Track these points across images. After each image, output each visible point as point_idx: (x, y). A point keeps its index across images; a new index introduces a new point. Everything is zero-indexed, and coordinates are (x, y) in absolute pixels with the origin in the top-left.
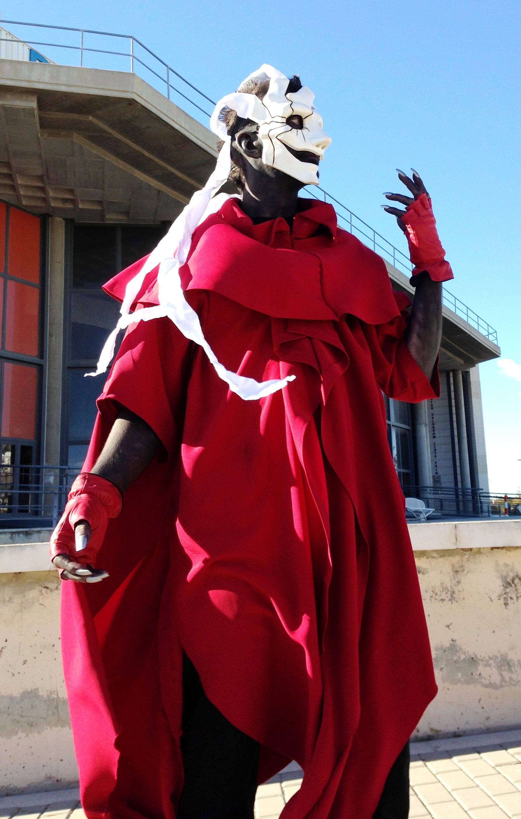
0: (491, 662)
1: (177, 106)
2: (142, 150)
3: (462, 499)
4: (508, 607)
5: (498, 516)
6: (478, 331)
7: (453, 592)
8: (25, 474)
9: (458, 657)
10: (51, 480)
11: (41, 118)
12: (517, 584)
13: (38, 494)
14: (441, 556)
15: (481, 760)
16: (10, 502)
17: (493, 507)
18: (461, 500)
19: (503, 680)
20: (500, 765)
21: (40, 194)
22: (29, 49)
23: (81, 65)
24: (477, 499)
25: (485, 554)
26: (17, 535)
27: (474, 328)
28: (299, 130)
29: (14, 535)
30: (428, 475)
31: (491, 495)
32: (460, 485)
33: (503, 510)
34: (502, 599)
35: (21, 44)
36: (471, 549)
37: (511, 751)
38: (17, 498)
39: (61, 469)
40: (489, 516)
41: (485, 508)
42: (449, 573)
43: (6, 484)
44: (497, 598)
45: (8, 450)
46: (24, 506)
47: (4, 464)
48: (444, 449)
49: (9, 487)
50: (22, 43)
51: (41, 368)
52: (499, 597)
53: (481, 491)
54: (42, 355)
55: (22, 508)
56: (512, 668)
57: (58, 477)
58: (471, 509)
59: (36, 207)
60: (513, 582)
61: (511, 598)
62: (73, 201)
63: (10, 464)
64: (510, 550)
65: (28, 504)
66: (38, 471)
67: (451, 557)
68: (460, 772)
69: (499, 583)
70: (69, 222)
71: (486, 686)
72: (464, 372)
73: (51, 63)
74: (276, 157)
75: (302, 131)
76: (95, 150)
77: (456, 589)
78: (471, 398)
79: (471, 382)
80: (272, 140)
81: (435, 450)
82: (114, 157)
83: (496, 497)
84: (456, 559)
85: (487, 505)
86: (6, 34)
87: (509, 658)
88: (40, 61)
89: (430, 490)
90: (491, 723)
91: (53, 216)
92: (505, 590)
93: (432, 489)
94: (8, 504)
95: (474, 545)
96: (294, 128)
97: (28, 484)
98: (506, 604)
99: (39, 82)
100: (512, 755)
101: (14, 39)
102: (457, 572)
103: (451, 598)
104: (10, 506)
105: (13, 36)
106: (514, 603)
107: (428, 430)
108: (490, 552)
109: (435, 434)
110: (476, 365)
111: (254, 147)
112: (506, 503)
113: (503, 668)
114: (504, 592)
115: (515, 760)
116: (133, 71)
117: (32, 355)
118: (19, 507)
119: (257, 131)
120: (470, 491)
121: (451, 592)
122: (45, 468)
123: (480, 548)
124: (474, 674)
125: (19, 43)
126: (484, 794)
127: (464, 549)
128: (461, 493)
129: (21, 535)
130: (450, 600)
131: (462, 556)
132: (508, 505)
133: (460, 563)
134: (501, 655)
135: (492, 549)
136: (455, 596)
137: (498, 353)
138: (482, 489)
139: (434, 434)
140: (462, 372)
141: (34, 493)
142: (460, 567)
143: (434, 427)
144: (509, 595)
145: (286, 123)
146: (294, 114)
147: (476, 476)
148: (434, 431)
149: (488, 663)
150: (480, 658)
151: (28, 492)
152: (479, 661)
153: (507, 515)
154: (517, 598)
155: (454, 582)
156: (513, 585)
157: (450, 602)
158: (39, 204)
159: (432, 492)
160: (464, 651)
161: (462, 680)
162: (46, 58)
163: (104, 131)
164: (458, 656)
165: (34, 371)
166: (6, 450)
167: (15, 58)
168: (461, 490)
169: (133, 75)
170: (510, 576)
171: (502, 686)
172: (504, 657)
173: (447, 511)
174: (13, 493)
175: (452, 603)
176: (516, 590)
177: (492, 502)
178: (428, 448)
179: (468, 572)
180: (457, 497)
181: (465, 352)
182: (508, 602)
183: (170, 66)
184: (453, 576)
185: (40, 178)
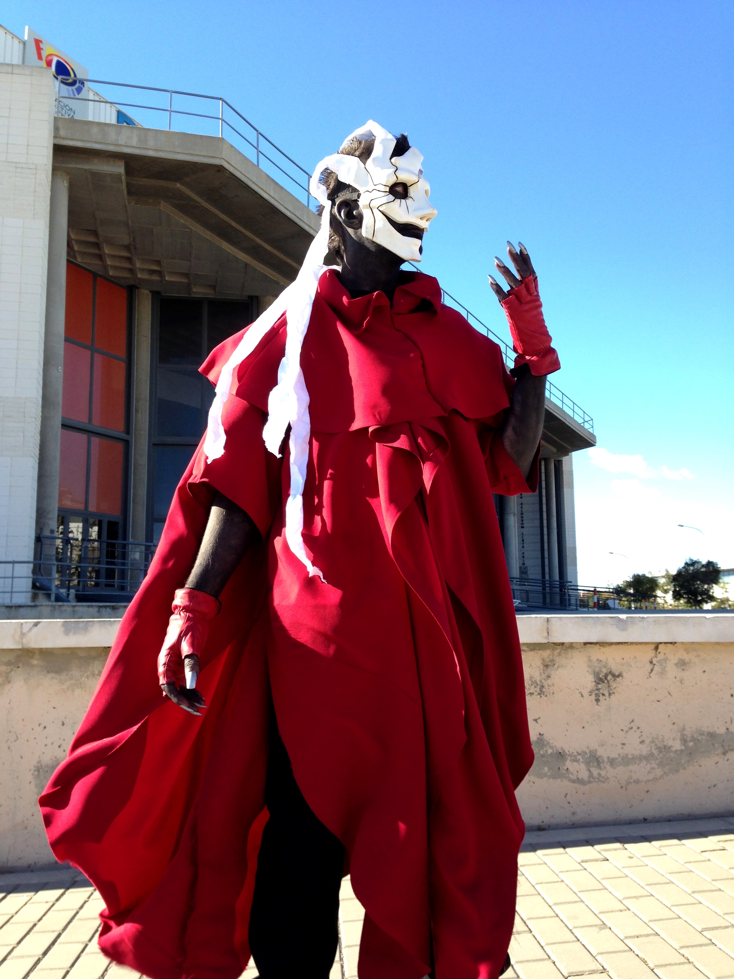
0: (579, 757)
1: (266, 174)
2: (230, 220)
3: (549, 591)
4: (599, 703)
5: (586, 609)
6: (572, 419)
7: (543, 687)
8: (111, 549)
9: (544, 752)
10: (137, 556)
11: (128, 184)
12: (610, 680)
13: (124, 569)
14: (531, 650)
15: (566, 855)
16: (97, 577)
17: (581, 601)
18: (548, 593)
19: (591, 775)
20: (586, 861)
21: (127, 265)
22: (116, 110)
23: (170, 129)
24: (565, 591)
25: (577, 649)
26: (104, 609)
27: (569, 415)
28: (403, 201)
29: (101, 609)
30: (515, 566)
31: (579, 588)
32: (547, 577)
33: (591, 604)
34: (594, 695)
35: (108, 105)
36: (563, 644)
37: (598, 847)
38: (103, 573)
39: (146, 546)
40: (577, 609)
41: (573, 601)
42: (539, 667)
43: (93, 559)
44: (588, 694)
45: (95, 525)
46: (111, 581)
47: (92, 538)
48: (532, 540)
49: (96, 561)
50: (110, 104)
51: (127, 443)
52: (591, 693)
53: (570, 584)
54: (128, 431)
55: (109, 583)
56: (602, 765)
57: (144, 554)
58: (558, 601)
59: (125, 278)
60: (606, 679)
61: (603, 695)
62: (159, 273)
63: (97, 539)
64: (603, 646)
65: (114, 578)
66: (124, 546)
67: (541, 651)
68: (545, 866)
69: (591, 678)
70: (155, 294)
71: (573, 781)
72: (556, 460)
73: (139, 126)
74: (377, 229)
75: (406, 200)
76: (182, 220)
77: (545, 684)
78: (563, 488)
79: (564, 471)
80: (373, 210)
81: (523, 540)
82: (201, 227)
83: (584, 590)
84: (546, 654)
85: (574, 598)
86: (93, 95)
87: (599, 754)
88: (127, 124)
89: (516, 581)
90: (577, 819)
91: (139, 288)
92: (597, 686)
93: (518, 580)
94: (96, 578)
95: (567, 639)
96: (397, 198)
97: (115, 559)
98: (597, 700)
99: (128, 146)
100: (598, 851)
101: (101, 100)
102: (547, 666)
103: (540, 692)
104: (96, 580)
105: (101, 97)
106: (605, 700)
107: (516, 520)
108: (583, 647)
109: (524, 524)
110: (570, 454)
111: (354, 217)
112: (596, 597)
113: (592, 764)
114: (596, 688)
115: (602, 857)
116: (222, 136)
117: (118, 430)
118: (106, 582)
119: (358, 200)
120: (558, 583)
121: (540, 686)
122: (131, 544)
123: (572, 643)
124: (561, 768)
125: (107, 104)
126: (570, 890)
127: (555, 643)
128: (548, 585)
129: (108, 609)
130: (539, 694)
131: (553, 650)
132: (597, 598)
133: (551, 657)
134: (590, 752)
135: (585, 644)
136: (544, 690)
137: (594, 442)
138: (571, 582)
139: (522, 524)
140: (554, 461)
141: (121, 569)
142: (551, 661)
143: (522, 517)
144: (601, 691)
145: (389, 192)
146: (398, 181)
147: (564, 568)
148: (522, 520)
149: (576, 758)
150: (568, 753)
151: (114, 567)
152: (567, 756)
153: (596, 609)
154: (610, 694)
155: (544, 676)
156: (606, 681)
157: (539, 696)
158: (127, 275)
159: (519, 583)
160: (551, 745)
161: (549, 774)
162: (134, 122)
163: (193, 200)
164: (545, 750)
165: (120, 446)
166: (94, 524)
167: (102, 121)
168: (548, 582)
169: (222, 140)
170: (602, 672)
171: (590, 782)
172: (593, 753)
173: (532, 603)
174: (100, 567)
175: (541, 697)
176: (609, 687)
177: (580, 595)
178: (515, 539)
179: (558, 667)
180: (544, 589)
181: (559, 441)
182: (600, 698)
183: (260, 130)
184: (543, 670)
185: (127, 248)
